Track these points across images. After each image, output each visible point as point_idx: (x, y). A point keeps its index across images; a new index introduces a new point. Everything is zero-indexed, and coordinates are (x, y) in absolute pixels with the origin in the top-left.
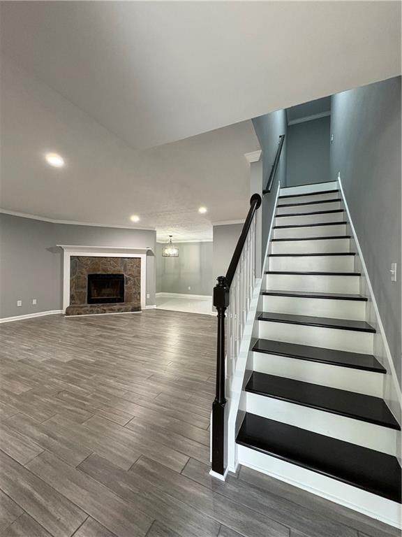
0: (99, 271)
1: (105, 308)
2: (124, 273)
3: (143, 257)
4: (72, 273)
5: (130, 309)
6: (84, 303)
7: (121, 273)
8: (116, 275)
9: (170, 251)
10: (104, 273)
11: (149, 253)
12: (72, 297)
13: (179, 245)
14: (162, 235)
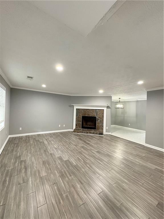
0: (86, 115)
1: (88, 132)
2: (96, 116)
3: (105, 109)
4: (77, 115)
5: (98, 133)
6: (80, 128)
7: (95, 116)
8: (93, 117)
9: (119, 106)
10: (88, 116)
11: (108, 107)
12: (76, 125)
13: (124, 103)
14: (115, 98)
